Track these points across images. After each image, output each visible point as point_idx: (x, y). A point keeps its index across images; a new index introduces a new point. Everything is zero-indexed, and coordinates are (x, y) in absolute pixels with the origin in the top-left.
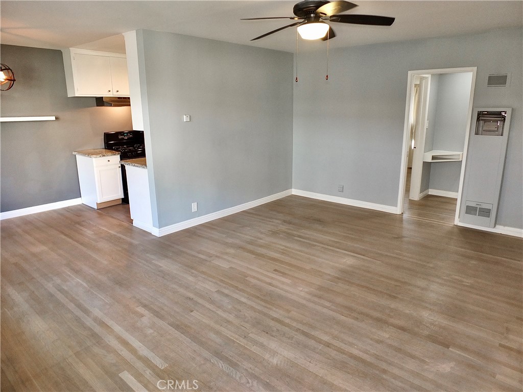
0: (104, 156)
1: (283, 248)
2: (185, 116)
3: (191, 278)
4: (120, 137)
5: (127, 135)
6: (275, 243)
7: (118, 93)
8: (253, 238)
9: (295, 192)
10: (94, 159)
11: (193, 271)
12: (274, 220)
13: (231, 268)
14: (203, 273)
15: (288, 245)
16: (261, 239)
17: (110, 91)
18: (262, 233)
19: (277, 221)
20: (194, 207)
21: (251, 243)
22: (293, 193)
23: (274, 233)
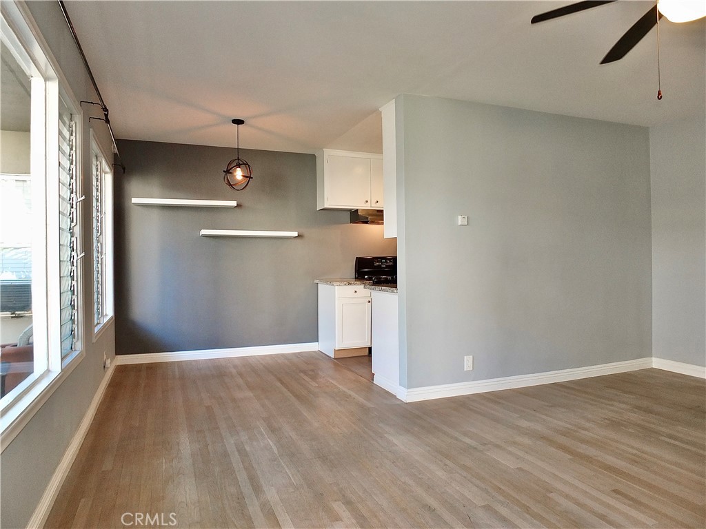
0: (350, 284)
1: (635, 452)
2: (460, 217)
3: (440, 473)
4: (376, 264)
5: (386, 262)
6: (617, 441)
7: (378, 205)
8: (570, 426)
9: (657, 363)
10: (336, 287)
11: (448, 462)
12: (616, 404)
13: (520, 469)
14: (464, 467)
15: (646, 448)
16: (585, 429)
17: (367, 202)
18: (588, 420)
19: (623, 406)
20: (468, 363)
21: (565, 433)
22: (654, 366)
23: (615, 425)
